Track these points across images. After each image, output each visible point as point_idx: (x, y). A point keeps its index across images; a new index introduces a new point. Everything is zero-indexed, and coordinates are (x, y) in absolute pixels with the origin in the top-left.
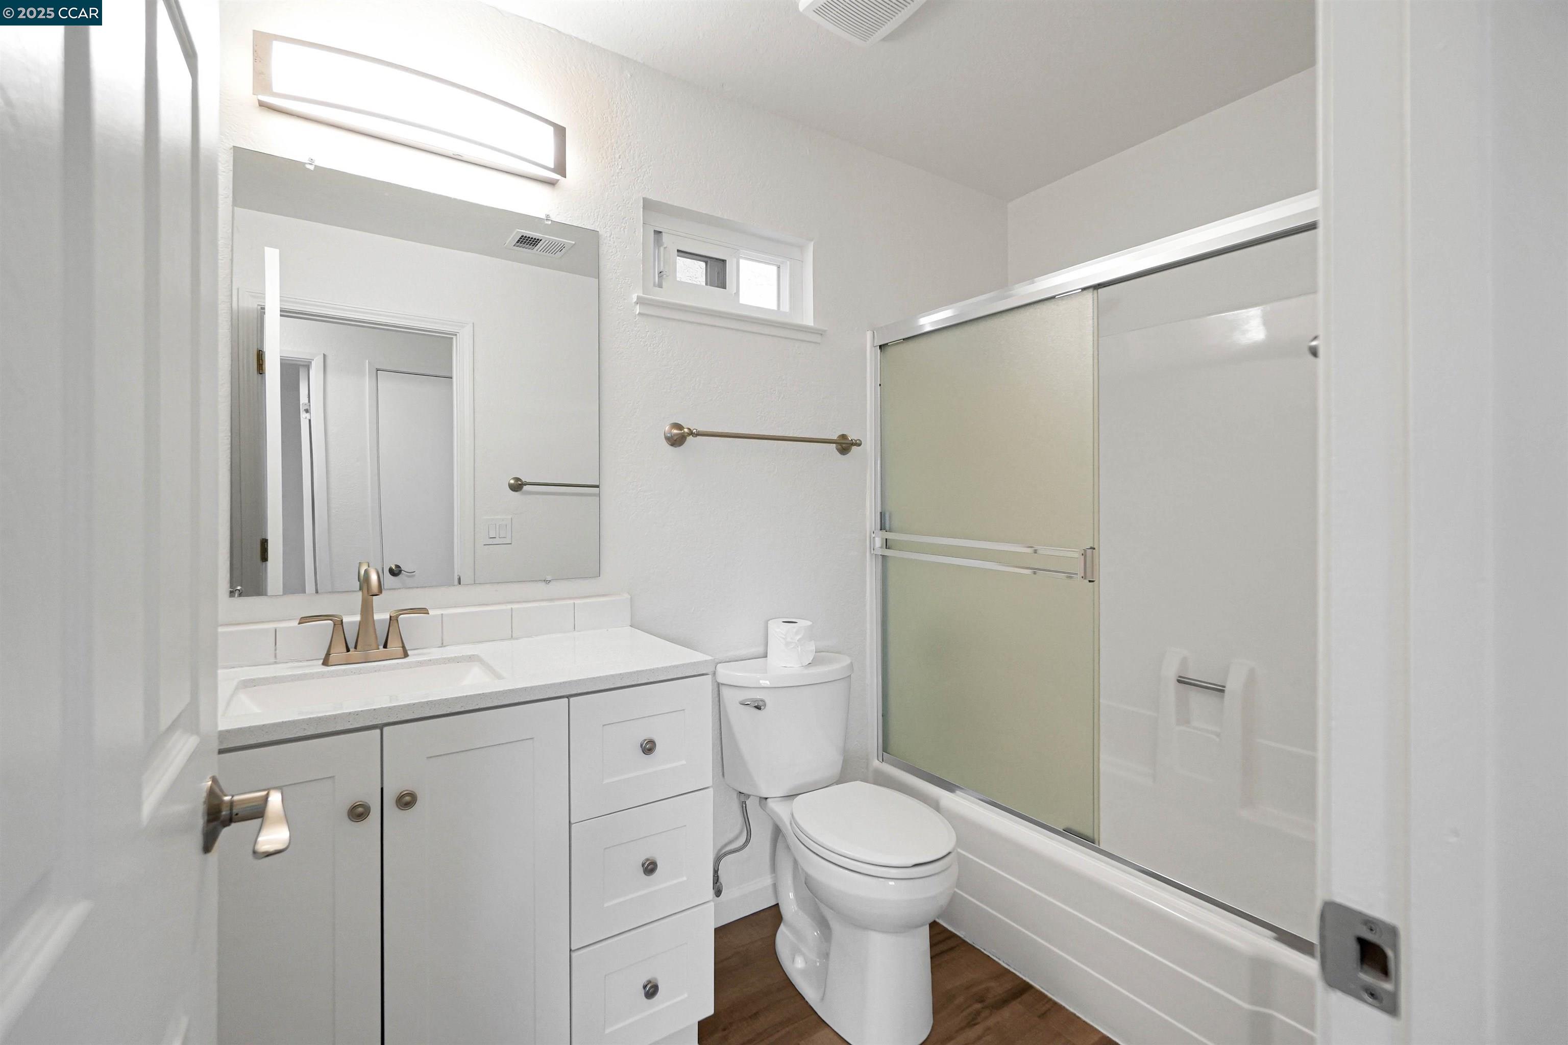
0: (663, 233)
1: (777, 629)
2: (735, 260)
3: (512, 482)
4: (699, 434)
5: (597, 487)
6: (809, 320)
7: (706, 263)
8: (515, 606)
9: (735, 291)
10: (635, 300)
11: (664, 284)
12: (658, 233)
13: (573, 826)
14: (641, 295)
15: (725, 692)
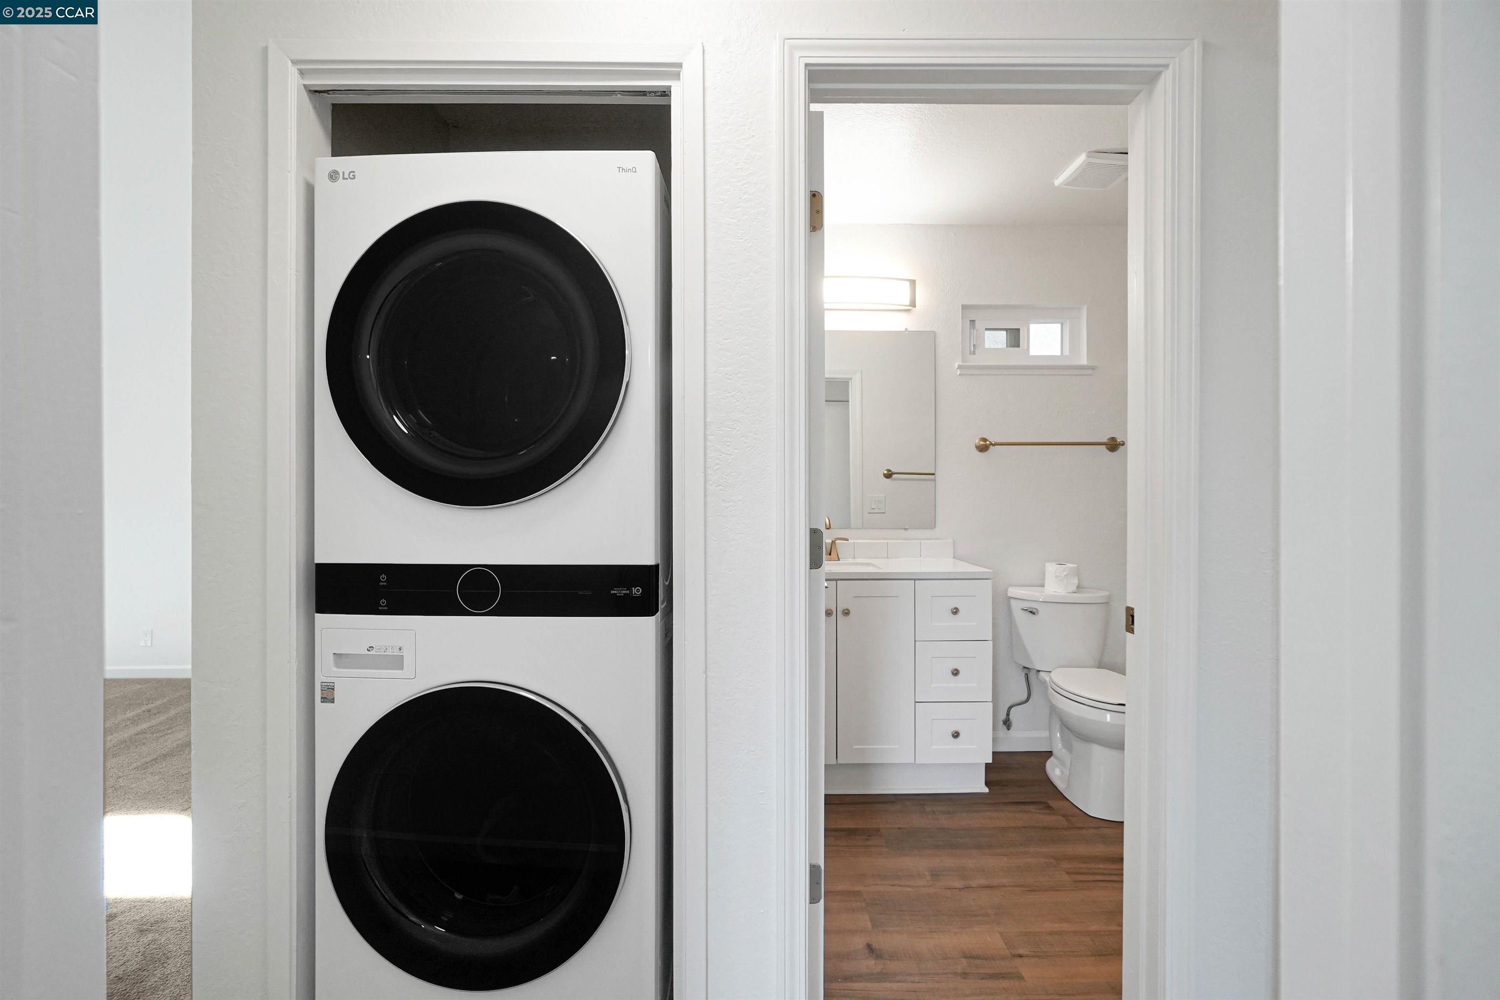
0: (976, 321)
1: (1051, 568)
2: (1026, 329)
3: (886, 472)
4: (995, 444)
5: (933, 474)
6: (1084, 361)
7: (1007, 331)
8: (889, 541)
9: (1026, 348)
10: (957, 367)
11: (977, 352)
12: (973, 322)
13: (916, 642)
14: (961, 363)
15: (1013, 602)
